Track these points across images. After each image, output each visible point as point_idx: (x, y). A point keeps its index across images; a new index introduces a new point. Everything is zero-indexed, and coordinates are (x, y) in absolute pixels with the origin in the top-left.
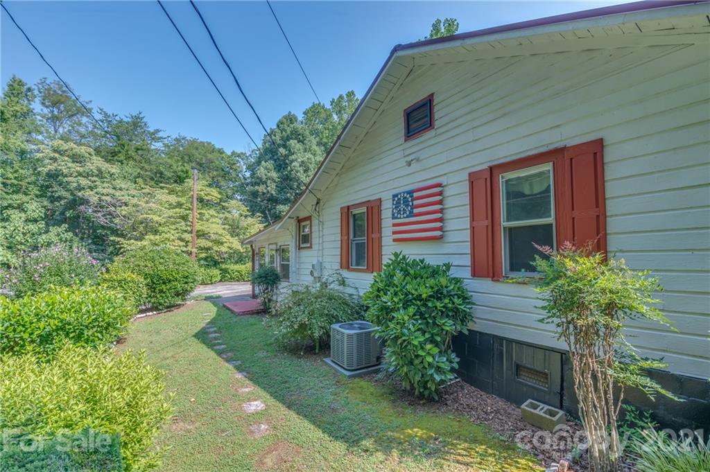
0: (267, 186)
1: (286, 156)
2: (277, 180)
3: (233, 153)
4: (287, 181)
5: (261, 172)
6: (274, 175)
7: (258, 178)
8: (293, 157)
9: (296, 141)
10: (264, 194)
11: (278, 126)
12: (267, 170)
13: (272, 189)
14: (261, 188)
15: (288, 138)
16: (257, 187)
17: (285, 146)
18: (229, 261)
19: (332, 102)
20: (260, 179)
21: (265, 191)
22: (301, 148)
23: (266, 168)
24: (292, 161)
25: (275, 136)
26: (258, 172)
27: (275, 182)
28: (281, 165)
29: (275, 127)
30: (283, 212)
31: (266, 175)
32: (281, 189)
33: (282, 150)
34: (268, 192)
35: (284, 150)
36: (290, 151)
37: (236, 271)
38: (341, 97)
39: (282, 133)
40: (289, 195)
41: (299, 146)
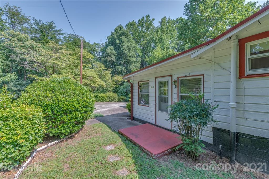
0: (111, 57)
1: (120, 44)
2: (116, 54)
3: (95, 43)
4: (120, 55)
5: (108, 51)
6: (115, 52)
7: (107, 53)
8: (124, 44)
9: (124, 37)
10: (109, 61)
11: (115, 31)
12: (111, 50)
13: (114, 58)
14: (108, 58)
15: (120, 36)
16: (106, 58)
17: (119, 39)
18: (97, 92)
19: (139, 21)
20: (108, 54)
21: (110, 60)
22: (126, 40)
23: (111, 49)
24: (122, 46)
25: (114, 35)
26: (107, 51)
27: (114, 55)
28: (117, 48)
29: (114, 31)
30: (119, 69)
31: (110, 52)
32: (117, 59)
33: (118, 41)
34: (112, 60)
35: (119, 41)
36: (121, 41)
37: (101, 97)
38: (143, 17)
39: (117, 33)
40: (121, 61)
41: (125, 39)
